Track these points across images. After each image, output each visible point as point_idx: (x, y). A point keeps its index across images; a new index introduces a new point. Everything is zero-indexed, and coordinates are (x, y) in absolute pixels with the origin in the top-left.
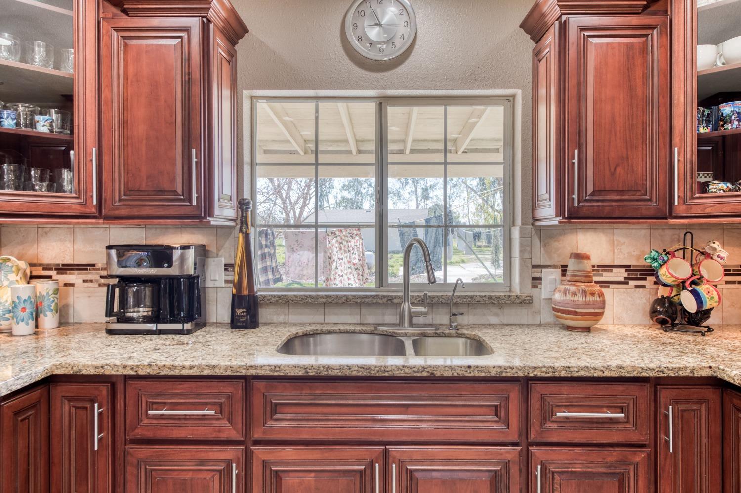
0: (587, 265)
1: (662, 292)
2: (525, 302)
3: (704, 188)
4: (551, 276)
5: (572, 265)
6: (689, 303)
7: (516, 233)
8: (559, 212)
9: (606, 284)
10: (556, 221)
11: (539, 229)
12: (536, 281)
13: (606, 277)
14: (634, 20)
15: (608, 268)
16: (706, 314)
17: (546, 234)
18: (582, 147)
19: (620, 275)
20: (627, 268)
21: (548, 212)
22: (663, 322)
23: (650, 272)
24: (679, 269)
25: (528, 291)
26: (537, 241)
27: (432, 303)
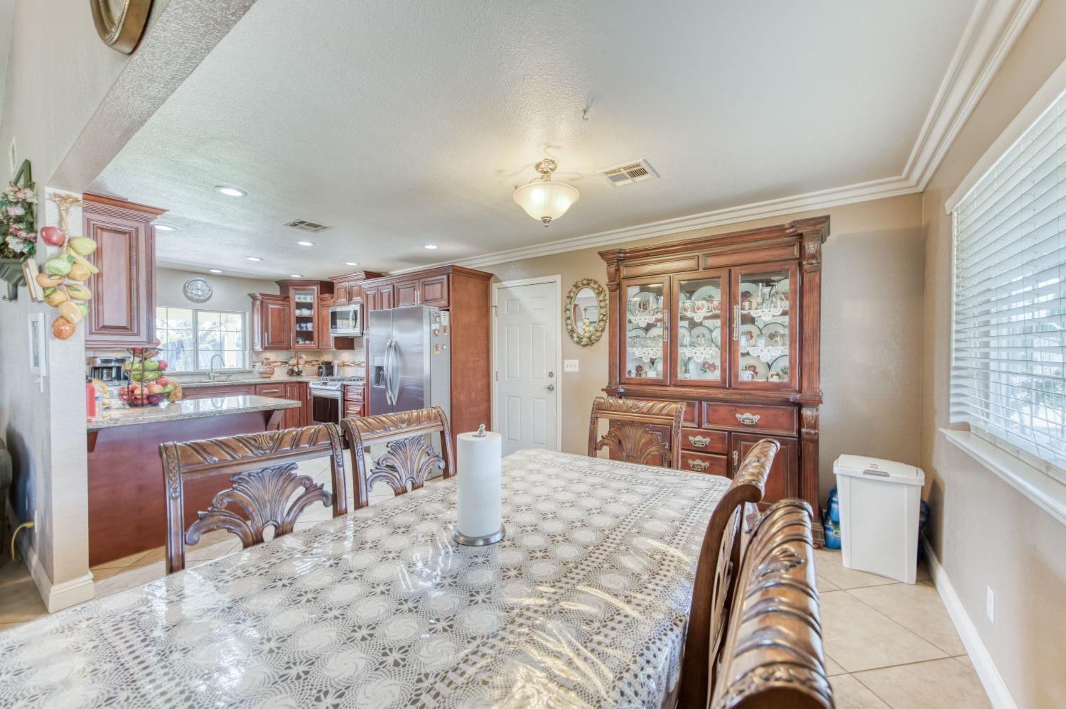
0: (269, 361)
1: (290, 367)
2: (251, 372)
3: (298, 342)
4: (258, 365)
5: (265, 361)
6: (296, 370)
7: (247, 353)
8: (262, 348)
9: (275, 366)
10: (261, 350)
11: (255, 352)
12: (254, 366)
13: (275, 364)
14: (280, 302)
15: (275, 362)
16: (301, 372)
17: (257, 353)
18: (268, 331)
19: (280, 364)
20: (282, 362)
21: (258, 347)
22: (290, 375)
23: (286, 363)
24: (294, 361)
25: (251, 369)
26: (254, 355)
27: (221, 373)
